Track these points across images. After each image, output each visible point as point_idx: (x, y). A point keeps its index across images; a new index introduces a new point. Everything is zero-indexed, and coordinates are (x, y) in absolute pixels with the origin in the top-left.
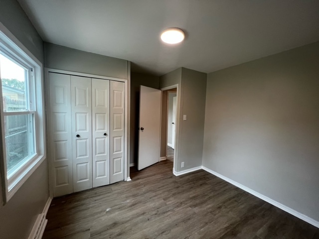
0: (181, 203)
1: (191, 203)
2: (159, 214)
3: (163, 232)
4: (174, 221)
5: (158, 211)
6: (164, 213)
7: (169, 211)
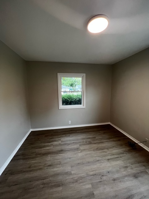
0: (76, 181)
1: (67, 178)
2: (100, 175)
3: (98, 161)
4: (89, 165)
5: (101, 179)
6: (95, 174)
7: (91, 176)
